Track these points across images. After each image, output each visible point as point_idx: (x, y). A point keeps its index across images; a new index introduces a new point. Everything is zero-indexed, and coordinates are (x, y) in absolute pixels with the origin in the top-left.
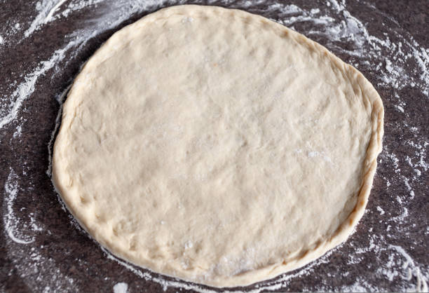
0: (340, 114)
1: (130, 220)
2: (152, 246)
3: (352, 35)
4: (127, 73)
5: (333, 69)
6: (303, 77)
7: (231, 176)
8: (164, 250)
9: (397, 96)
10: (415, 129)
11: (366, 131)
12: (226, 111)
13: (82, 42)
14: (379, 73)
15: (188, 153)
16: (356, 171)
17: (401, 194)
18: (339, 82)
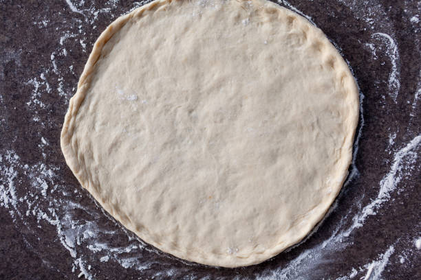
0: (101, 137)
1: (292, 47)
2: (275, 22)
3: (73, 227)
4: (293, 193)
5: (99, 185)
6: (129, 178)
7: (206, 81)
8: (265, 18)
9: (44, 155)
10: (36, 119)
11: (82, 118)
12: (204, 147)
13: (336, 235)
14: (56, 181)
15: (241, 106)
16: (97, 80)
17: (63, 57)
18: (96, 169)
